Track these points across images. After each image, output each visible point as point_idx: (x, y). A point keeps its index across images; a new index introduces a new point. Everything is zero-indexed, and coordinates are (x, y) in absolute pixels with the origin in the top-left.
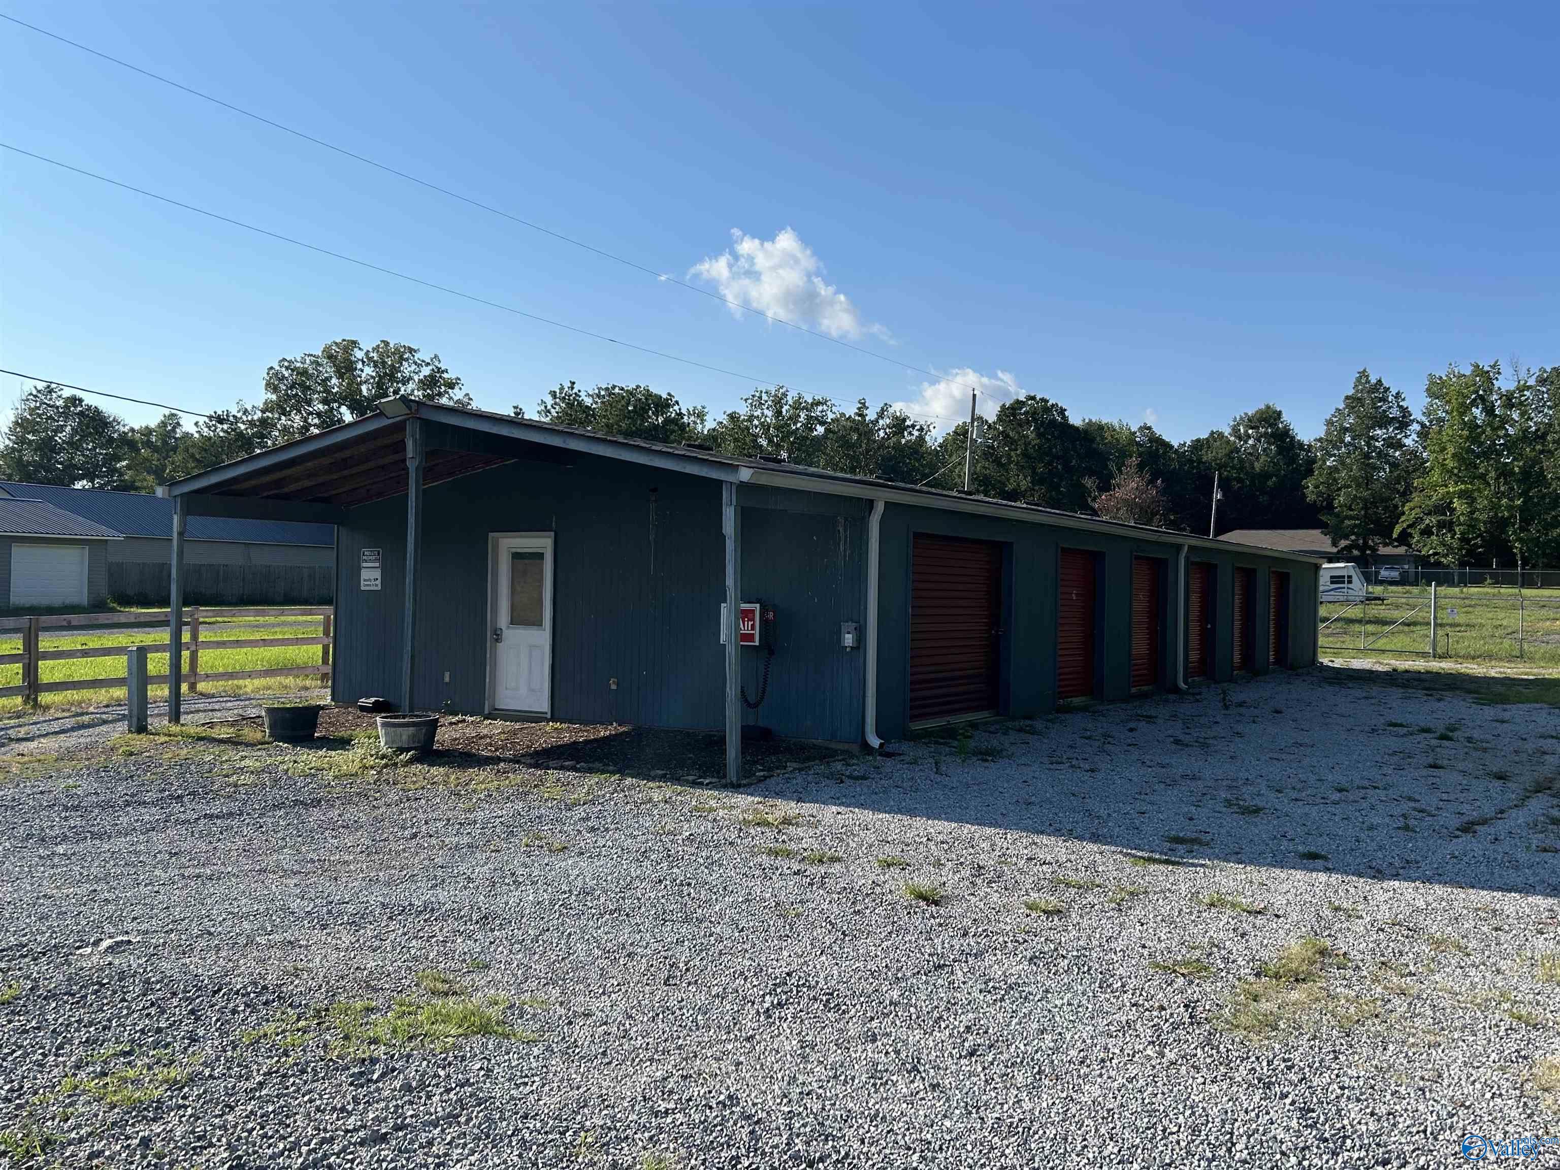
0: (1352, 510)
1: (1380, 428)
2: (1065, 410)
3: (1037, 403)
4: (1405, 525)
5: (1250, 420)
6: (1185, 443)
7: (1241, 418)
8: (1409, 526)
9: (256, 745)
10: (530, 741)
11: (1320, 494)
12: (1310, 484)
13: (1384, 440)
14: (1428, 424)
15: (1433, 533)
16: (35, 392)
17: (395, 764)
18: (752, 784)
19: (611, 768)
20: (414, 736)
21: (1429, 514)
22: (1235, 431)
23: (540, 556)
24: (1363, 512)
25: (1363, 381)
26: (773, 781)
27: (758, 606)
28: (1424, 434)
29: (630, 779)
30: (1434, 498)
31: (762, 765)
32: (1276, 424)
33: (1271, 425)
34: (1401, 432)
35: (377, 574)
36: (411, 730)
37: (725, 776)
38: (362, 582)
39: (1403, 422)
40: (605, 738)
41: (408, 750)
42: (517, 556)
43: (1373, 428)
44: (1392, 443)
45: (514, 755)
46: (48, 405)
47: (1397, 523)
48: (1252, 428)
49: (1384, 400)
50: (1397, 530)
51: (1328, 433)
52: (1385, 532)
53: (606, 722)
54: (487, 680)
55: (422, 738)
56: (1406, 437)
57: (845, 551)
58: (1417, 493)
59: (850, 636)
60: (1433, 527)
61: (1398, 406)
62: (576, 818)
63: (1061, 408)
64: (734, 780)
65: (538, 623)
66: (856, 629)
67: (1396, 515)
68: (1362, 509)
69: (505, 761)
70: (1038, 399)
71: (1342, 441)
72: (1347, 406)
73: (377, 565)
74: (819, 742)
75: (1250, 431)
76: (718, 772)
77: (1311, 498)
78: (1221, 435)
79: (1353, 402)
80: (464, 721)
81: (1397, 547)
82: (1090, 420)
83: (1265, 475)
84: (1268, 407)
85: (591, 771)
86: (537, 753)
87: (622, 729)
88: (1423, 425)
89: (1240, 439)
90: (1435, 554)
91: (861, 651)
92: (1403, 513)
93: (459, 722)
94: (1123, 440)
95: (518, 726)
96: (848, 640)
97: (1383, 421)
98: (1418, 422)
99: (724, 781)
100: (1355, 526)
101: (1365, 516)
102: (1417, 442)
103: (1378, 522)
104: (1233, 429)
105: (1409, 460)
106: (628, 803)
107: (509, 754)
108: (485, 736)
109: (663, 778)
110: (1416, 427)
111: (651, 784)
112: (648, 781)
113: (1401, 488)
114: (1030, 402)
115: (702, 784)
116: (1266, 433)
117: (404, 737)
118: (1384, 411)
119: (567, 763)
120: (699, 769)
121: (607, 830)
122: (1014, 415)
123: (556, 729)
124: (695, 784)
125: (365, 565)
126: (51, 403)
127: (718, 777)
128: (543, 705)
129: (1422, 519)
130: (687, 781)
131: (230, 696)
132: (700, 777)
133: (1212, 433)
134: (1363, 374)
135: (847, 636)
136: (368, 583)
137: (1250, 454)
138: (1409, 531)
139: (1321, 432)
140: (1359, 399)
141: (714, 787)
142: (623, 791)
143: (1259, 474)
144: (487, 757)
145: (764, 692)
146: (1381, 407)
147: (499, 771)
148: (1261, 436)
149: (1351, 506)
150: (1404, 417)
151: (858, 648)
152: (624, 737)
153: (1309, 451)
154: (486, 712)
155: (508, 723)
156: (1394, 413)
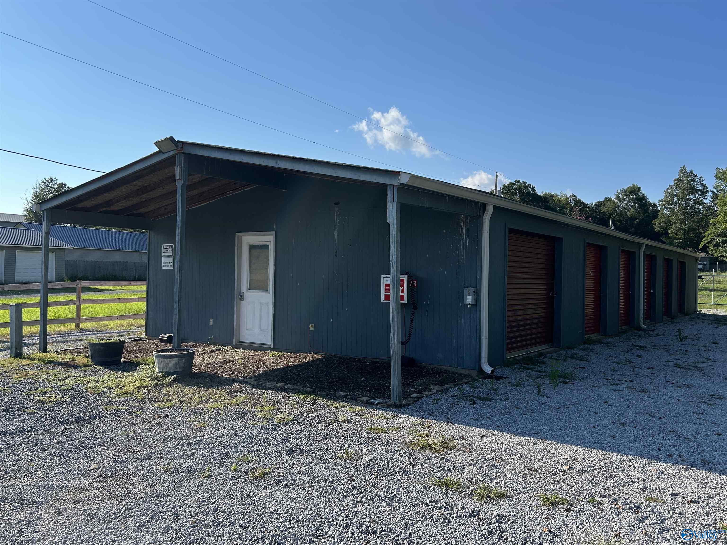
0: (677, 235)
1: (692, 195)
2: (535, 187)
3: (521, 184)
4: (706, 242)
5: (625, 192)
6: (592, 203)
7: (621, 191)
8: (708, 243)
9: (81, 367)
10: (257, 366)
11: (661, 227)
12: (656, 222)
13: (694, 200)
14: (716, 192)
15: (720, 247)
16: (45, 181)
17: (162, 384)
18: (409, 404)
19: (309, 389)
20: (177, 364)
21: (718, 236)
22: (618, 197)
23: (266, 247)
24: (683, 236)
25: (683, 172)
26: (424, 400)
27: (406, 276)
28: (715, 197)
29: (321, 400)
30: (721, 228)
31: (413, 387)
32: (638, 194)
33: (635, 195)
34: (703, 196)
35: (171, 259)
36: (175, 360)
37: (389, 396)
38: (163, 265)
39: (704, 192)
40: (306, 364)
41: (172, 374)
42: (252, 247)
43: (688, 195)
44: (698, 202)
45: (244, 377)
46: (51, 187)
47: (701, 241)
48: (626, 196)
49: (694, 181)
50: (702, 244)
51: (666, 197)
52: (695, 245)
53: (307, 352)
54: (235, 324)
55: (182, 365)
56: (705, 199)
57: (466, 241)
58: (712, 227)
59: (470, 297)
60: (720, 243)
61: (701, 184)
62: (279, 439)
63: (533, 186)
64: (397, 402)
65: (266, 289)
66: (474, 292)
67: (700, 238)
68: (683, 234)
69: (237, 382)
70: (521, 182)
71: (673, 201)
72: (675, 184)
73: (171, 254)
74: (448, 368)
75: (625, 197)
76: (384, 394)
77: (657, 229)
78: (610, 200)
79: (678, 182)
80: (220, 349)
81: (701, 253)
82: (546, 193)
83: (633, 219)
84: (634, 186)
85: (294, 391)
86: (260, 375)
87: (318, 357)
88: (714, 193)
89: (620, 200)
90: (721, 256)
91: (478, 306)
92: (705, 236)
93: (216, 350)
94: (563, 201)
95: (252, 353)
96: (469, 299)
97: (693, 191)
98: (711, 192)
99: (389, 402)
100: (679, 243)
101: (684, 238)
102: (711, 201)
103: (691, 240)
104: (617, 196)
105: (707, 210)
106: (319, 423)
107: (240, 376)
108: (230, 361)
109: (345, 399)
110: (710, 194)
111: (337, 404)
112: (335, 400)
113: (703, 224)
114: (517, 184)
115: (373, 404)
116: (633, 198)
117: (170, 365)
118: (694, 186)
119: (278, 385)
120: (370, 391)
121: (302, 452)
122: (509, 190)
123: (275, 356)
124: (368, 404)
125: (164, 254)
126: (52, 186)
127: (384, 399)
128: (268, 340)
129: (714, 239)
130: (362, 401)
131: (97, 331)
132: (372, 398)
133: (606, 198)
134: (684, 168)
135: (468, 297)
136: (167, 265)
137: (626, 208)
138: (707, 245)
139: (662, 197)
140: (681, 180)
141: (382, 406)
142: (316, 410)
143: (629, 218)
144: (226, 379)
145: (410, 334)
146: (693, 184)
147: (231, 391)
148: (631, 199)
149: (677, 233)
150: (704, 189)
151: (476, 305)
152: (318, 363)
153: (654, 207)
154: (234, 344)
155: (246, 351)
156: (699, 187)
